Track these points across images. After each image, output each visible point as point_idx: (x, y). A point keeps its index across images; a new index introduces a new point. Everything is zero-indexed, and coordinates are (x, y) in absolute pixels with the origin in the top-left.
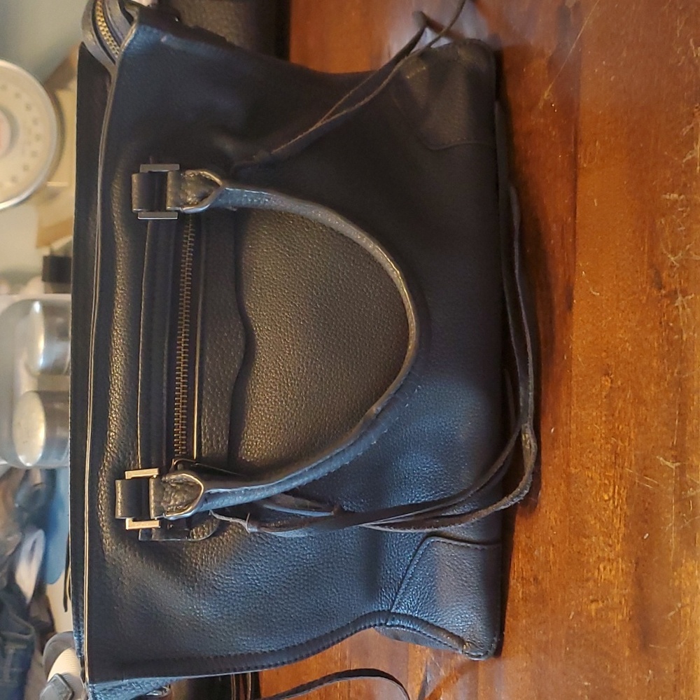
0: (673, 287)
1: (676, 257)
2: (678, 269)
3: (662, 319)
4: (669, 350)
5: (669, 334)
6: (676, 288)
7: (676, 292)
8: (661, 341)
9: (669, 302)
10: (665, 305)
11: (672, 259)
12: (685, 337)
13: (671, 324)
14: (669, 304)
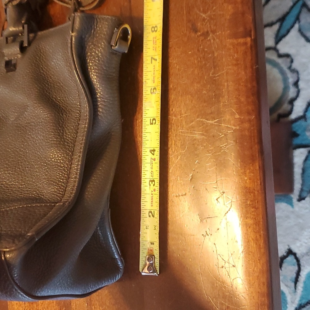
0: (206, 30)
1: (206, 15)
2: (208, 20)
3: (200, 48)
4: (205, 63)
5: (204, 55)
6: (207, 30)
7: (207, 32)
8: (199, 59)
9: (203, 38)
10: (201, 40)
11: (204, 15)
12: (216, 55)
13: (206, 49)
14: (203, 40)
